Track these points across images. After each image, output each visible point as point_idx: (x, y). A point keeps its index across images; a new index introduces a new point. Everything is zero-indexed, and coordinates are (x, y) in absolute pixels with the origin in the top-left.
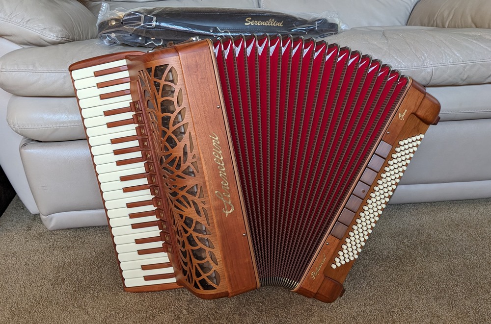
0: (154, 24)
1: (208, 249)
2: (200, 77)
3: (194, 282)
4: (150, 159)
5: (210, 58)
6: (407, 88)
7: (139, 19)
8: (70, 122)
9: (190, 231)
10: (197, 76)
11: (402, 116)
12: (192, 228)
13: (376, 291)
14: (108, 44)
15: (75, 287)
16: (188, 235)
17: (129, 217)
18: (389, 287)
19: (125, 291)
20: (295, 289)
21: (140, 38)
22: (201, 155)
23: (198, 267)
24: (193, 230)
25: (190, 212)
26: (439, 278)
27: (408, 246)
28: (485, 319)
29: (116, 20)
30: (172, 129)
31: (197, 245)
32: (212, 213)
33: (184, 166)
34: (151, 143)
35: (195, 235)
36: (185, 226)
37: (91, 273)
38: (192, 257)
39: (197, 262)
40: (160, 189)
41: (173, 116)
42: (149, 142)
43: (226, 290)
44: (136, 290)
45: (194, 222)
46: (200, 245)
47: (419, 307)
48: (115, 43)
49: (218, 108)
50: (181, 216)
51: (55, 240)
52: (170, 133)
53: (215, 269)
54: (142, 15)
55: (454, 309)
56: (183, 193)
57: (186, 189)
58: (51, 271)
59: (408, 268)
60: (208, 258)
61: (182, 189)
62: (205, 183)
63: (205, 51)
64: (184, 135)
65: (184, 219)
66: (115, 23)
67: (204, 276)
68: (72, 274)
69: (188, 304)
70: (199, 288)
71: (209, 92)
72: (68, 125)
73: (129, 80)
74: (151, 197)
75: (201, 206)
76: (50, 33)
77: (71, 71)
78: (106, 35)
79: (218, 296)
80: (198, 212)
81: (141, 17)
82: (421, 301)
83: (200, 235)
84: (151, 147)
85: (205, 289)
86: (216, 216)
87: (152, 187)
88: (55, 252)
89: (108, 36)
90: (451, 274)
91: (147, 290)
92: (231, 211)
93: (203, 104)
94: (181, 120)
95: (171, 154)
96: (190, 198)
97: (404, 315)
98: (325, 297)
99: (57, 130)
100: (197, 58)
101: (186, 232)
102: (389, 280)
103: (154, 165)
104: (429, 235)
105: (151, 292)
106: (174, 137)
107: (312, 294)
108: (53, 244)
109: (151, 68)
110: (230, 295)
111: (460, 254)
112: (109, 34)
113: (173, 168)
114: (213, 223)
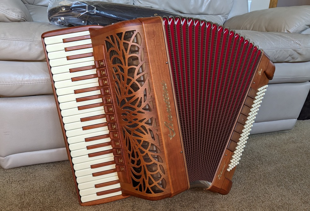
0: (95, 11)
1: (159, 164)
2: (155, 41)
3: (146, 189)
4: (110, 103)
5: (162, 28)
6: (262, 56)
7: (84, 7)
8: (33, 80)
9: (147, 151)
10: (154, 40)
11: (260, 73)
12: (148, 149)
13: (245, 186)
14: (58, 25)
15: (40, 208)
16: (144, 154)
17: (86, 149)
18: (251, 182)
19: (82, 206)
20: (209, 188)
21: (83, 22)
22: (156, 96)
23: (151, 177)
24: (149, 150)
25: (147, 137)
26: (274, 175)
27: (250, 160)
28: (308, 194)
29: (66, 7)
30: (136, 77)
31: (151, 161)
32: (161, 137)
33: (143, 105)
34: (111, 90)
35: (150, 154)
36: (142, 148)
37: (49, 196)
38: (147, 170)
39: (150, 174)
40: (117, 124)
41: (137, 68)
42: (110, 90)
43: (170, 192)
44: (90, 204)
45: (150, 144)
46: (154, 161)
47: (272, 192)
48: (63, 25)
49: (167, 63)
50: (139, 141)
51: (9, 176)
52: (134, 80)
53: (163, 177)
54: (87, 5)
55: (290, 191)
56: (143, 124)
57: (145, 121)
58: (15, 199)
59: (256, 171)
60: (159, 170)
61: (141, 121)
62: (157, 116)
63: (159, 23)
64: (143, 83)
65: (141, 143)
66: (65, 9)
67: (155, 183)
68: (34, 199)
69: (132, 209)
70: (151, 193)
71: (161, 52)
72: (32, 82)
73: (91, 45)
74: (107, 132)
75: (155, 132)
76: (12, 13)
77: (43, 37)
78: (58, 17)
79: (165, 197)
80: (153, 138)
81: (85, 6)
82: (271, 188)
83: (153, 153)
84: (112, 94)
85: (155, 193)
86: (165, 139)
87: (109, 124)
88: (13, 185)
89: (60, 19)
90: (280, 172)
91: (99, 203)
92: (174, 136)
93: (157, 60)
94: (141, 72)
95: (135, 96)
96: (147, 127)
97: (266, 197)
98: (225, 191)
99: (21, 86)
100: (154, 28)
101: (142, 152)
102: (249, 179)
103: (113, 106)
104: (258, 153)
105: (102, 204)
106: (137, 83)
107: (219, 189)
108: (9, 180)
109: (122, 33)
110: (173, 195)
111: (278, 161)
112: (59, 17)
113: (135, 107)
114: (163, 144)
